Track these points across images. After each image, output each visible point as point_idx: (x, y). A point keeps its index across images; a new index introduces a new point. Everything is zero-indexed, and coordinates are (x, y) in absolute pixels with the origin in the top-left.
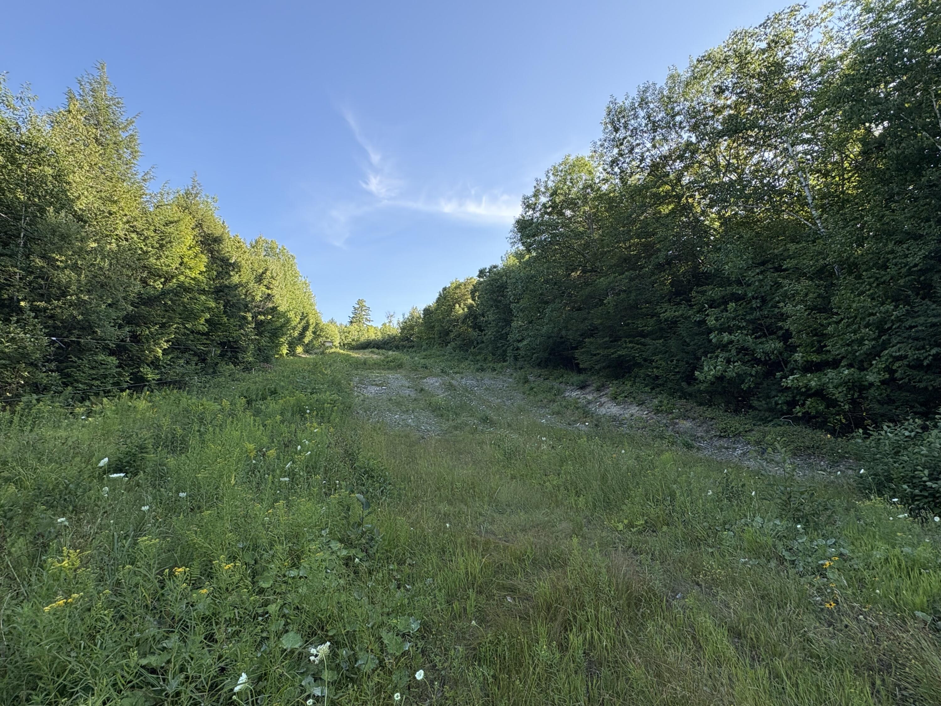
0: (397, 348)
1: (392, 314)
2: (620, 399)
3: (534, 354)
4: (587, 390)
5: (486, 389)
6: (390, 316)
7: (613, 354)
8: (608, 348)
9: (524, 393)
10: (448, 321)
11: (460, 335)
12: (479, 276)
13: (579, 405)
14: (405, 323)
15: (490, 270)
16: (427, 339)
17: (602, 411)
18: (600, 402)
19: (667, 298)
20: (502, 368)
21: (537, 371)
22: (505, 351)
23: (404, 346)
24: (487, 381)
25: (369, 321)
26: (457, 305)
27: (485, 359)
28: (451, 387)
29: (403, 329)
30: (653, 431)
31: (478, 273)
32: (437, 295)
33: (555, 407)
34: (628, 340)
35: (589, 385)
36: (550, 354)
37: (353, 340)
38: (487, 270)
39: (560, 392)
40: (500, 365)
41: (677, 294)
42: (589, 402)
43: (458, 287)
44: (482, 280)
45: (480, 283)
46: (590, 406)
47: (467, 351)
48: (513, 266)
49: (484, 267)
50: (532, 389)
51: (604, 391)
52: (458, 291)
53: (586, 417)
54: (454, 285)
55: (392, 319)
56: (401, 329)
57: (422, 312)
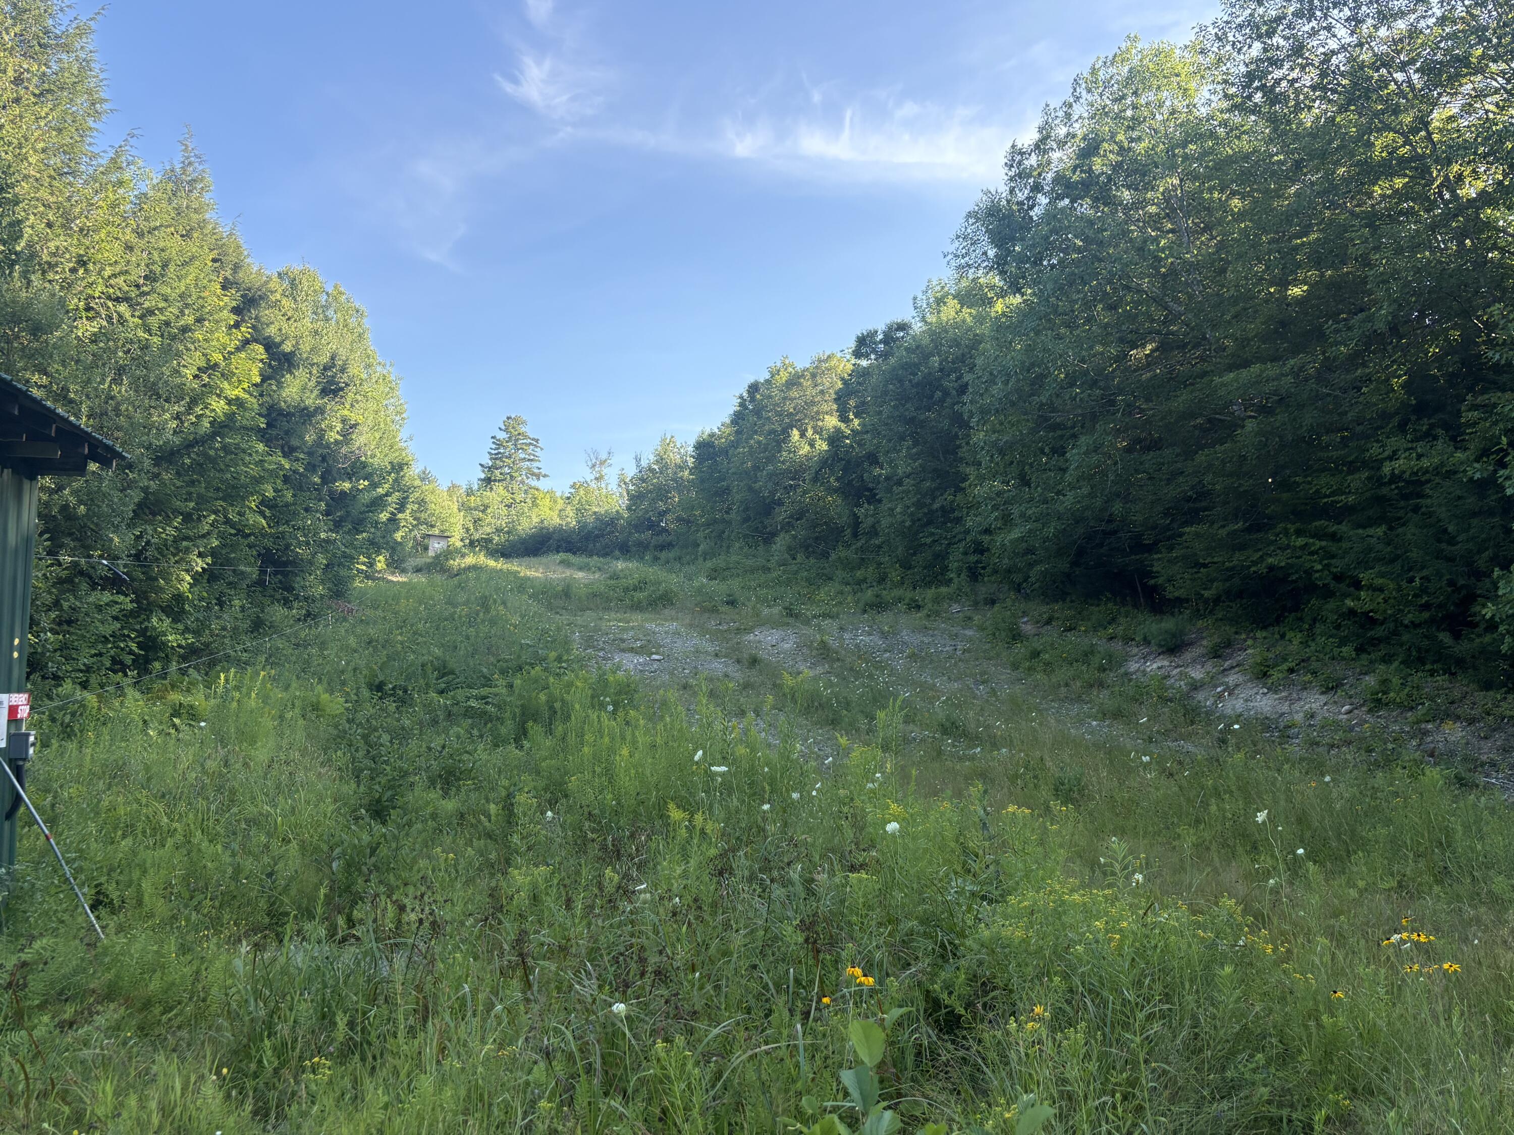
0: (625, 550)
1: (604, 456)
2: (1276, 675)
3: (1031, 565)
4: (1188, 656)
5: (913, 657)
6: (598, 463)
7: (1255, 563)
8: (1242, 547)
9: (1015, 666)
10: (770, 476)
11: (800, 515)
12: (857, 354)
13: (1169, 694)
14: (643, 480)
15: (886, 334)
16: (708, 525)
17: (1234, 705)
18: (1227, 684)
19: (1396, 420)
20: (937, 600)
21: (1042, 610)
22: (941, 557)
23: (643, 547)
24: (910, 637)
25: (538, 476)
26: (795, 433)
27: (882, 580)
28: (824, 653)
29: (635, 499)
30: (1369, 751)
31: (852, 344)
32: (732, 406)
33: (1103, 697)
34: (1292, 528)
35: (1191, 644)
36: (1075, 564)
37: (499, 530)
38: (880, 337)
39: (1113, 662)
40: (931, 593)
41: (1421, 409)
42: (1195, 686)
43: (794, 381)
44: (864, 363)
45: (861, 374)
46: (1200, 696)
47: (825, 555)
48: (956, 326)
49: (871, 327)
50: (1035, 654)
51: (1230, 657)
52: (794, 393)
53: (1192, 723)
54: (784, 377)
55: (605, 471)
56: (632, 498)
57: (690, 449)
